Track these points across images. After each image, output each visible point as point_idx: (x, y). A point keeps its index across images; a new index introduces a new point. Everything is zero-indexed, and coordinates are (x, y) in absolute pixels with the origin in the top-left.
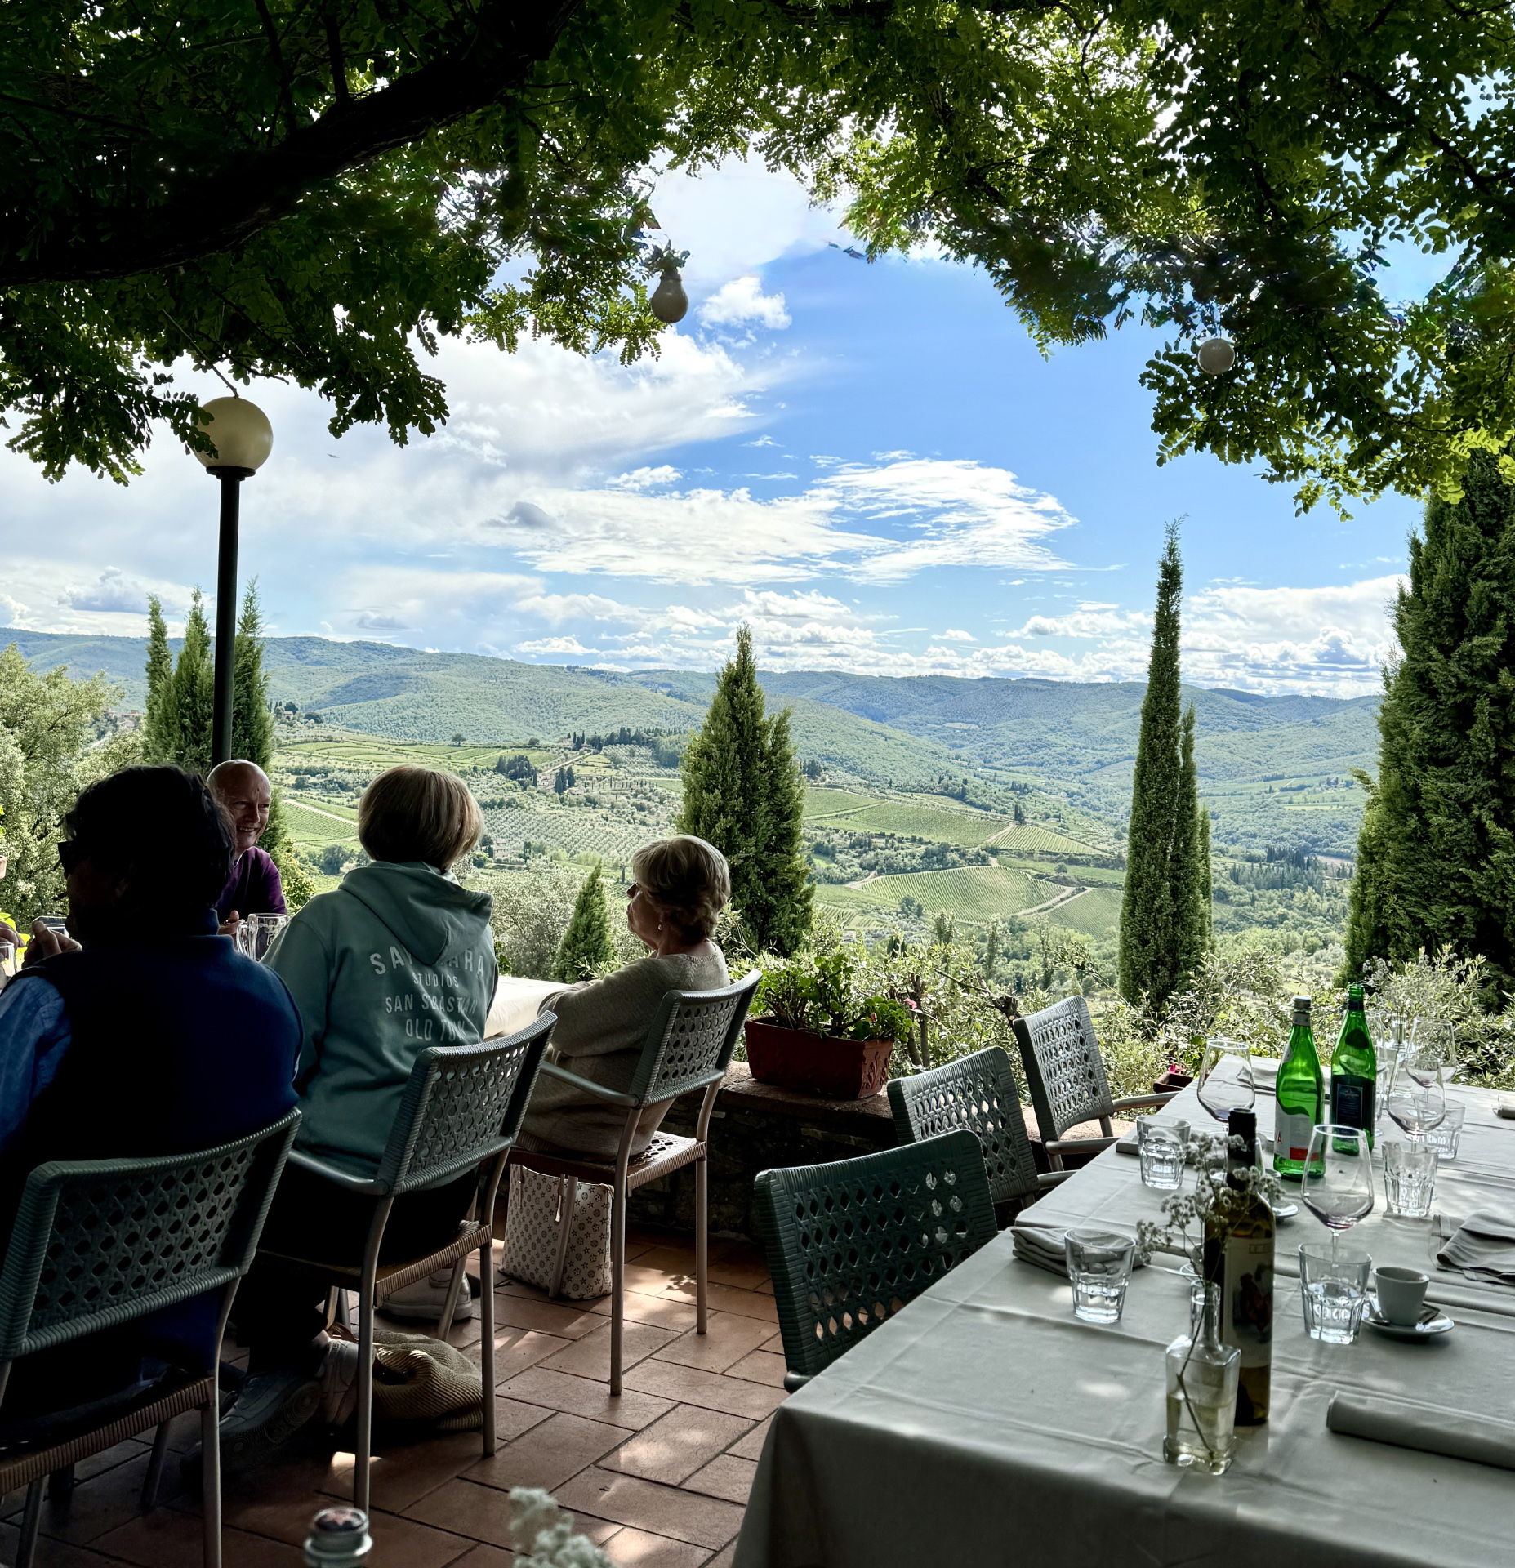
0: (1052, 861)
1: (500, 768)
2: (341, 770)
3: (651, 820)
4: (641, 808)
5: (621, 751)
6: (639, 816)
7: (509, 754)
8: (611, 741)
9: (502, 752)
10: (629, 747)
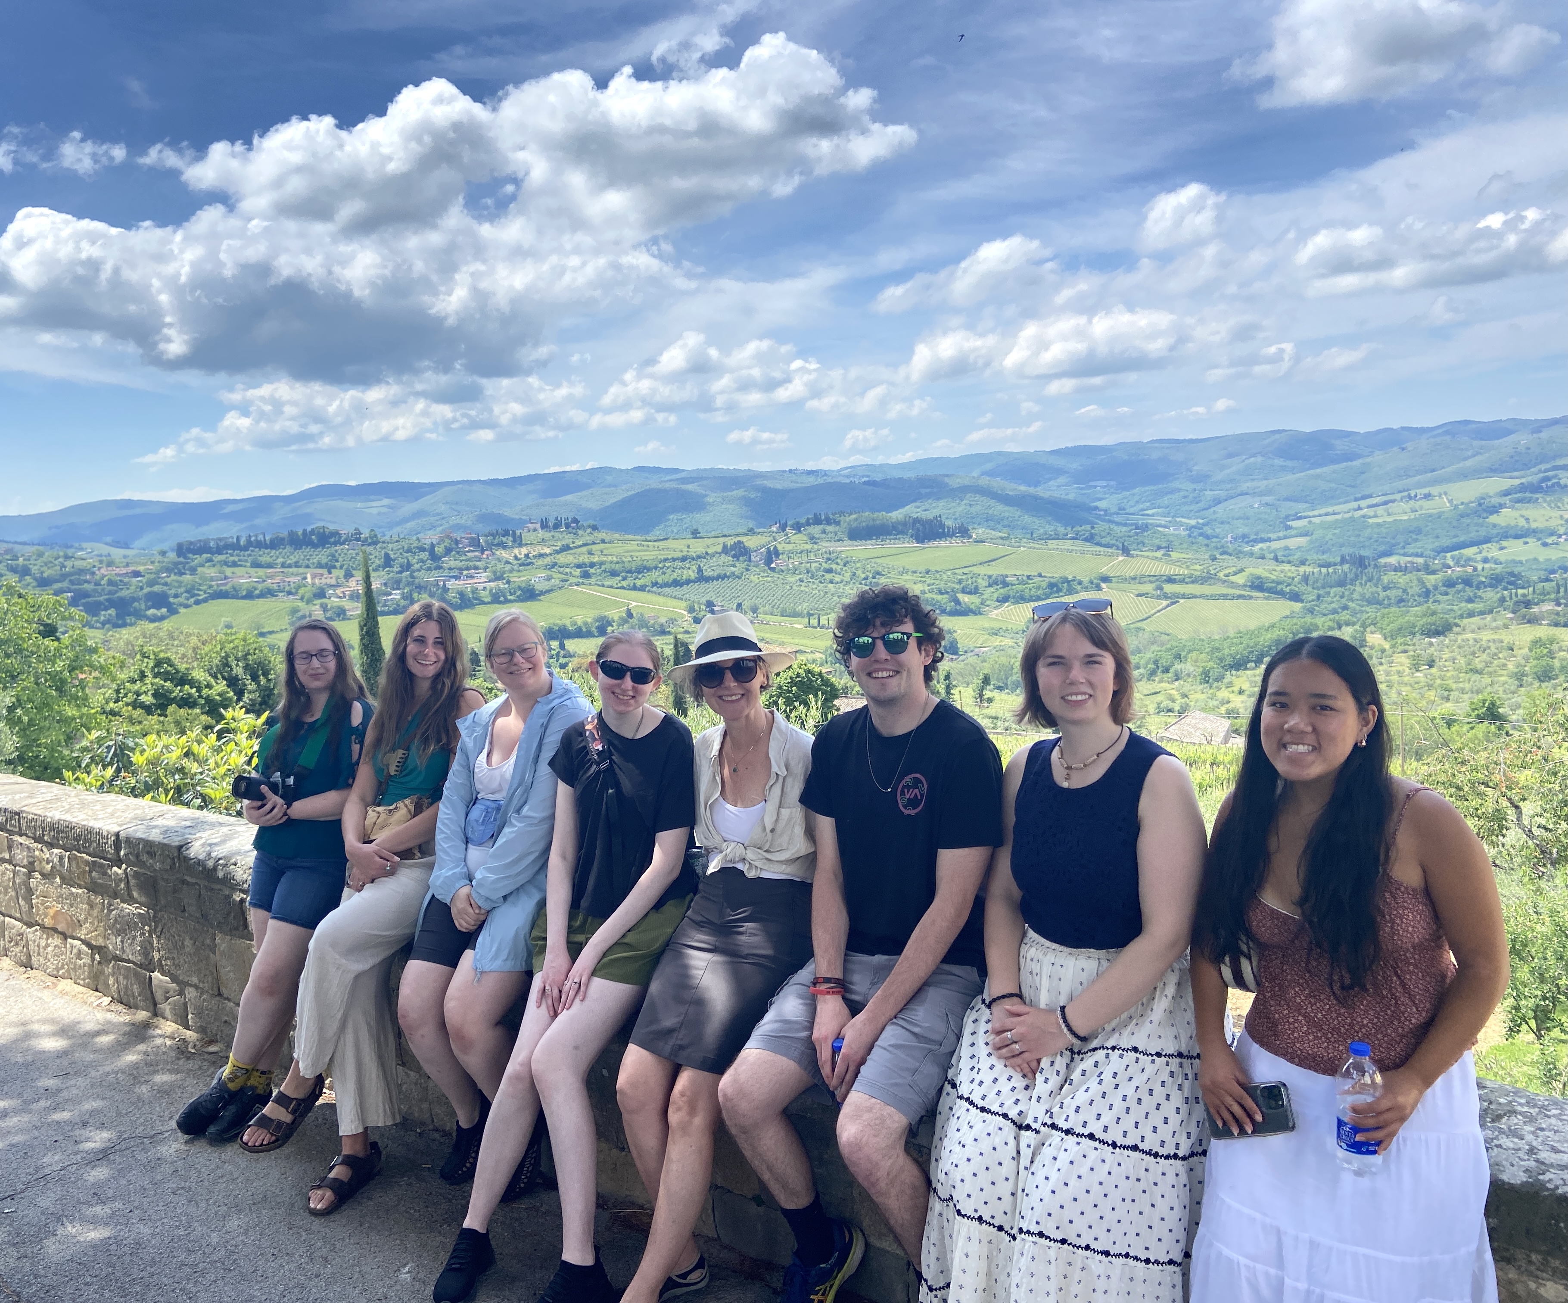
0: (1151, 582)
1: (725, 550)
2: (611, 562)
3: (837, 578)
4: (830, 571)
5: (815, 530)
6: (828, 576)
7: (730, 541)
8: (808, 524)
9: (726, 539)
10: (821, 527)
